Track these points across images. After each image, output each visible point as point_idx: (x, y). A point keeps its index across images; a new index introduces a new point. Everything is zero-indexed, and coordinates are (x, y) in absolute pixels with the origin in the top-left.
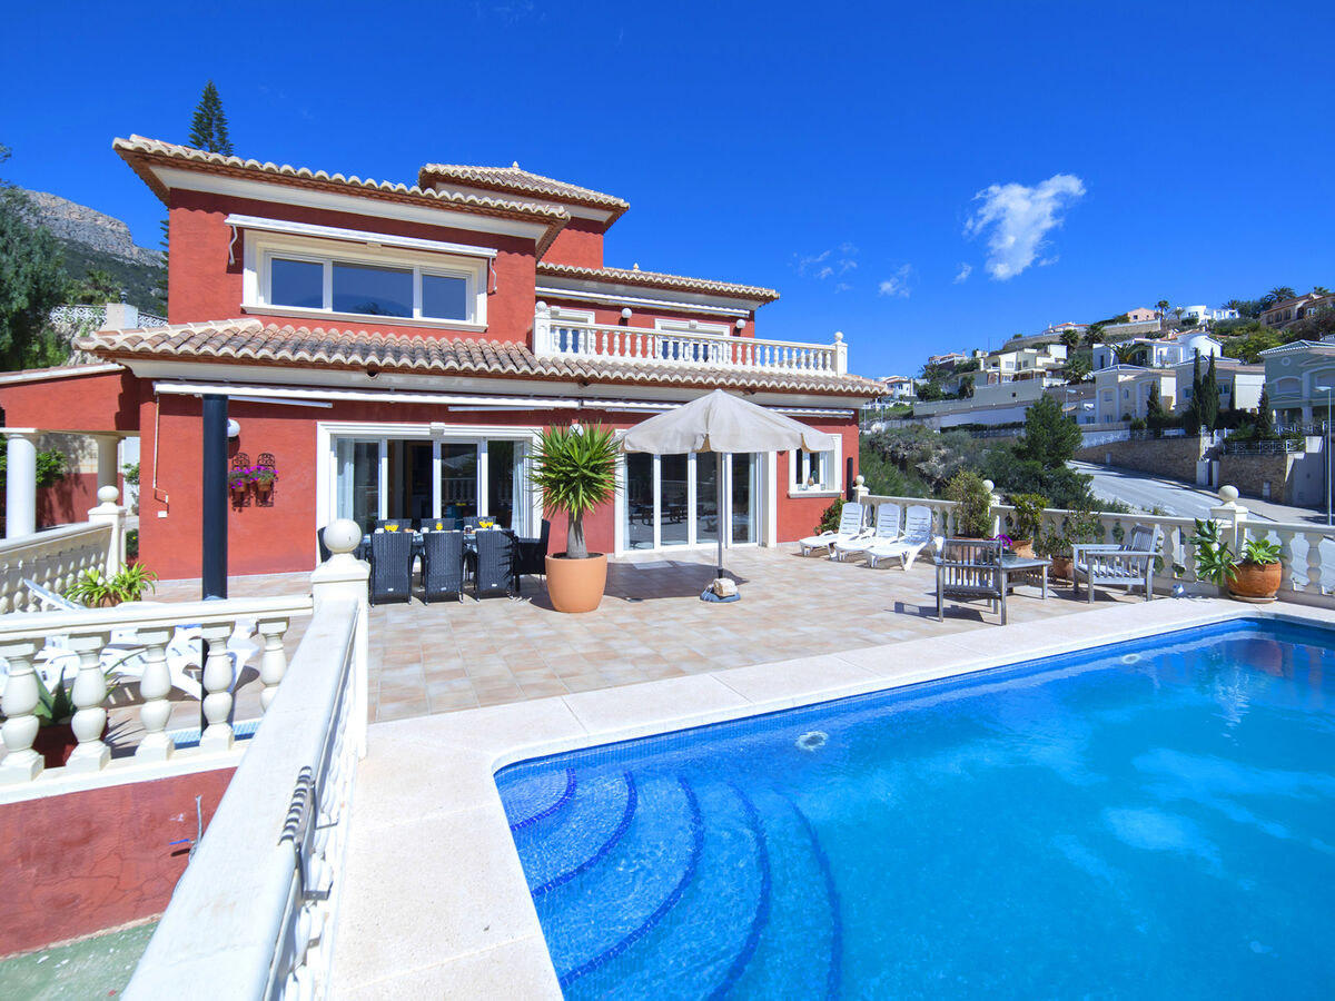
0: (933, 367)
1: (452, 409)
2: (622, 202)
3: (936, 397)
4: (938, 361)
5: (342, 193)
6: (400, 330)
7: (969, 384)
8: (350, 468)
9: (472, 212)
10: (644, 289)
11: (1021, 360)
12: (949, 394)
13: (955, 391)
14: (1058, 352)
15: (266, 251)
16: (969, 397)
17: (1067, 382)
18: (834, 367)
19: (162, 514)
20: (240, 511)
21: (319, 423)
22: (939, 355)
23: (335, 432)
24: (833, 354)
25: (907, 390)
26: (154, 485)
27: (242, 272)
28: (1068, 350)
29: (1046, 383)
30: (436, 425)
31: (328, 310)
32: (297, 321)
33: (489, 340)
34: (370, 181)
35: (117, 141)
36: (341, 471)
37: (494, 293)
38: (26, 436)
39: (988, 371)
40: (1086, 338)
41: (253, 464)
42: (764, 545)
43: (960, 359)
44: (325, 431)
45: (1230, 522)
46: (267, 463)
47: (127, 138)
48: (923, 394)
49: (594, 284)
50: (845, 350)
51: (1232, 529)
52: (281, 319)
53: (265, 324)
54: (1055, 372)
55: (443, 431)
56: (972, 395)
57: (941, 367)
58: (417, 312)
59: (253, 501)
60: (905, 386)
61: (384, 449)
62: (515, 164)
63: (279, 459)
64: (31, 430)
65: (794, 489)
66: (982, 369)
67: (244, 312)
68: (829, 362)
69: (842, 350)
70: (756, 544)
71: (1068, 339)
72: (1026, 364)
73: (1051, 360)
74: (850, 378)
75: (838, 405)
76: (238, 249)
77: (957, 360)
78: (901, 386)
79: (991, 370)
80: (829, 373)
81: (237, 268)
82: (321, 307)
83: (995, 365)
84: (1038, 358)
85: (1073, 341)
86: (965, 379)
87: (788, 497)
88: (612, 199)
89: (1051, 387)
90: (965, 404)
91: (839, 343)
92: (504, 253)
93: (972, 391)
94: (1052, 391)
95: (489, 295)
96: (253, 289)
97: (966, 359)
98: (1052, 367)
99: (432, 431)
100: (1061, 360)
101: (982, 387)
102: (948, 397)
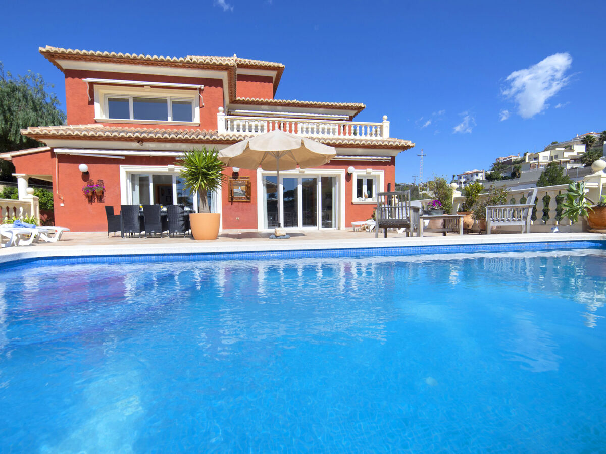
0: (498, 164)
1: (177, 159)
2: (281, 65)
3: (497, 179)
4: (502, 160)
5: (131, 63)
6: (161, 126)
7: (518, 170)
8: (137, 188)
9: (189, 67)
10: (291, 108)
11: (553, 155)
12: (505, 177)
13: (509, 174)
14: (580, 149)
15: (105, 95)
16: (517, 177)
17: (584, 165)
18: (381, 135)
19: (62, 205)
20: (92, 204)
21: (121, 166)
22: (503, 157)
23: (127, 170)
24: (381, 127)
25: (481, 177)
26: (57, 192)
27: (94, 104)
28: (586, 147)
29: (569, 166)
30: (170, 166)
31: (132, 119)
32: (118, 124)
33: (201, 129)
34: (141, 56)
35: (41, 49)
36: (133, 189)
37: (203, 107)
38: (23, 177)
39: (531, 162)
40: (600, 139)
41: (95, 184)
42: (339, 228)
43: (515, 158)
44: (124, 169)
45: (597, 184)
46: (101, 183)
47: (45, 47)
48: (489, 178)
49: (266, 107)
50: (388, 125)
51: (598, 188)
52: (110, 124)
53: (104, 126)
54: (575, 160)
55: (173, 170)
56: (519, 176)
57: (503, 163)
58: (170, 119)
59: (96, 200)
60: (480, 174)
61: (151, 179)
62: (235, 55)
63: (105, 182)
64: (24, 174)
65: (355, 200)
66: (527, 161)
67: (96, 122)
68: (379, 132)
69: (386, 125)
70: (336, 228)
71: (587, 141)
72: (556, 157)
73: (574, 154)
74: (390, 140)
75: (382, 154)
76: (92, 93)
77: (513, 159)
78: (477, 175)
79: (533, 162)
80: (379, 138)
81: (92, 103)
82: (129, 119)
83: (535, 159)
84: (564, 153)
85: (591, 142)
86: (515, 167)
87: (352, 204)
88: (276, 64)
89: (572, 169)
90: (515, 181)
91: (385, 121)
92: (207, 87)
93: (519, 174)
94: (571, 171)
95: (200, 108)
96: (100, 111)
97: (520, 158)
98: (574, 158)
99: (169, 170)
100: (581, 153)
101: (525, 172)
102: (503, 178)
